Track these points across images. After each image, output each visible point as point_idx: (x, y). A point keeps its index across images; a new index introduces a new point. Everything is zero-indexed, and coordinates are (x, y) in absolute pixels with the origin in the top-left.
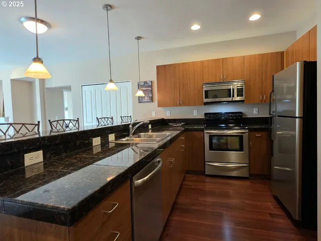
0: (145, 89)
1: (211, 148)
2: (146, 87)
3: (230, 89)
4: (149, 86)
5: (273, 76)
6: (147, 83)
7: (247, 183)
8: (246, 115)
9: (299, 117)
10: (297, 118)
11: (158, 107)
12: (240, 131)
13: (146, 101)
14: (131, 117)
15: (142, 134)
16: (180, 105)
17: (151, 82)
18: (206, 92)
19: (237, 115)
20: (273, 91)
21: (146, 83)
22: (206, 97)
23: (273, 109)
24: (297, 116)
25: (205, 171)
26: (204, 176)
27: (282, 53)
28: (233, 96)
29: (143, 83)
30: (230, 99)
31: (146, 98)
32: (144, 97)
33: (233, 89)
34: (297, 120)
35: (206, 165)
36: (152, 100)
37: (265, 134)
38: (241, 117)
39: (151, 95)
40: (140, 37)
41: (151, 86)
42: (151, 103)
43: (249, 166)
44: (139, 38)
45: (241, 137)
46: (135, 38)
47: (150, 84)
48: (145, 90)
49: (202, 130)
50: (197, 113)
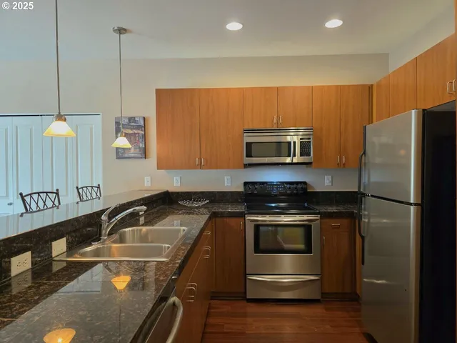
0: (130, 132)
1: (258, 249)
2: (132, 127)
3: (290, 142)
4: (139, 127)
5: (365, 127)
6: (135, 121)
7: (318, 310)
8: (312, 187)
9: (415, 204)
10: (411, 204)
11: (158, 169)
12: (305, 217)
13: (133, 155)
14: (99, 187)
15: (126, 230)
16: (200, 166)
17: (144, 118)
18: (249, 145)
19: (300, 186)
20: (364, 153)
21: (131, 119)
22: (249, 155)
23: (365, 179)
24: (412, 202)
25: (245, 293)
26: (245, 303)
27: (371, 87)
28: (294, 155)
29: (127, 121)
30: (288, 160)
31: (132, 150)
32: (130, 149)
33: (295, 143)
34: (412, 208)
35: (247, 280)
36: (144, 153)
37: (345, 222)
38: (305, 190)
39: (142, 145)
40: (125, 30)
41: (144, 127)
42: (143, 160)
43: (321, 280)
44: (121, 31)
45: (307, 228)
46: (114, 31)
47: (142, 123)
48: (131, 134)
49: (242, 215)
50: (230, 181)
